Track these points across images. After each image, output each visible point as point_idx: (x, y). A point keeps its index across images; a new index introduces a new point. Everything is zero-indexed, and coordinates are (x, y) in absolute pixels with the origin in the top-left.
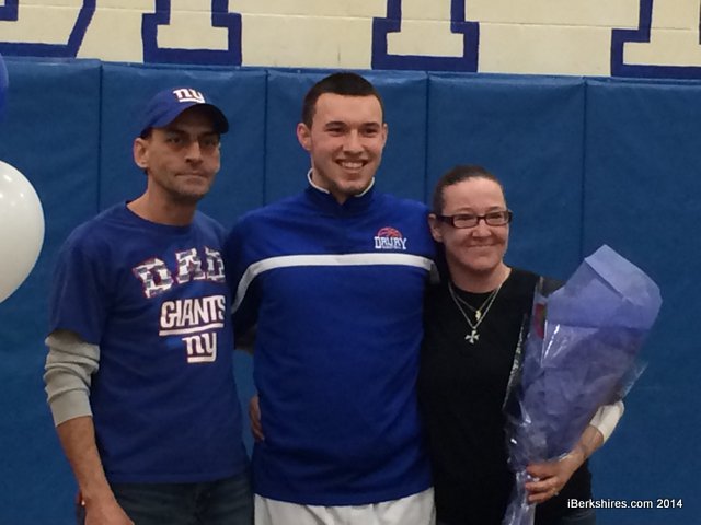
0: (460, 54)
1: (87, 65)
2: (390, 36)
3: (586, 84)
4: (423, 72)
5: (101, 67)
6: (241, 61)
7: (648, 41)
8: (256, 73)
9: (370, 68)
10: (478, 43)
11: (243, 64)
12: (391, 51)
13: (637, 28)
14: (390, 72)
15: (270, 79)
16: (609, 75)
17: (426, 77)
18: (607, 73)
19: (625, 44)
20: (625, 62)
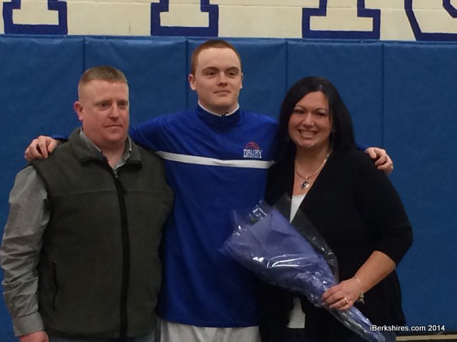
0: (207, 25)
2: (162, 14)
3: (287, 43)
4: (184, 37)
6: (67, 32)
7: (325, 15)
8: (77, 40)
9: (150, 35)
10: (218, 18)
11: (69, 34)
12: (163, 24)
13: (318, 7)
14: (162, 37)
15: (86, 43)
16: (301, 37)
17: (185, 40)
18: (299, 36)
19: (311, 17)
20: (311, 29)
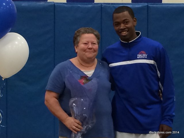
1: (50, 4)
4: (146, 3)
5: (54, 4)
9: (131, 3)
11: (95, 2)
15: (102, 6)
